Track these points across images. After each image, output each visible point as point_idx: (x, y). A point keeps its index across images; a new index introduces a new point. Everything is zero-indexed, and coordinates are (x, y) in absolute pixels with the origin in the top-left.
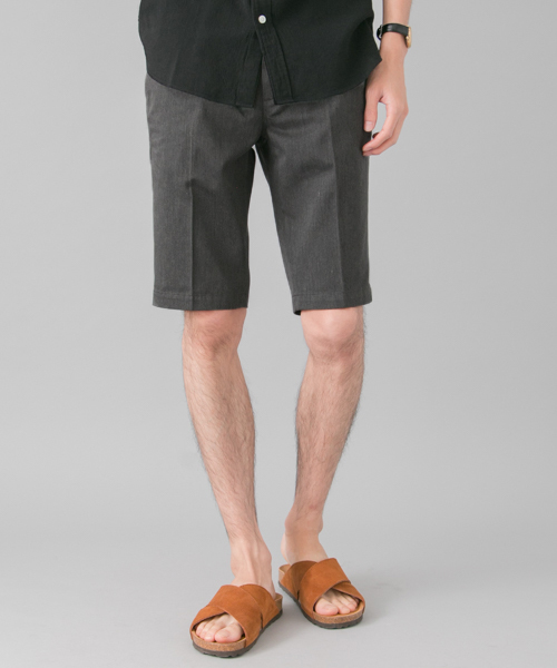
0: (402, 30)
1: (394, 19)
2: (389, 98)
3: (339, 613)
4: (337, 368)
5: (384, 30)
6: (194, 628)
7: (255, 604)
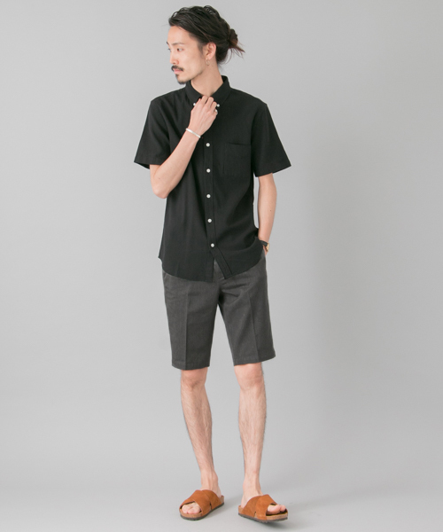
6: (181, 507)
7: (207, 498)
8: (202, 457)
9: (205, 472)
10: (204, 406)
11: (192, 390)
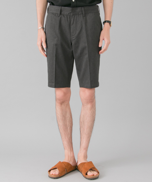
0: (109, 22)
1: (108, 19)
2: (106, 39)
3: (93, 175)
4: (89, 106)
5: (105, 22)
6: (50, 171)
7: (64, 166)
8: (66, 143)
9: (67, 152)
10: (68, 115)
11: (61, 106)
